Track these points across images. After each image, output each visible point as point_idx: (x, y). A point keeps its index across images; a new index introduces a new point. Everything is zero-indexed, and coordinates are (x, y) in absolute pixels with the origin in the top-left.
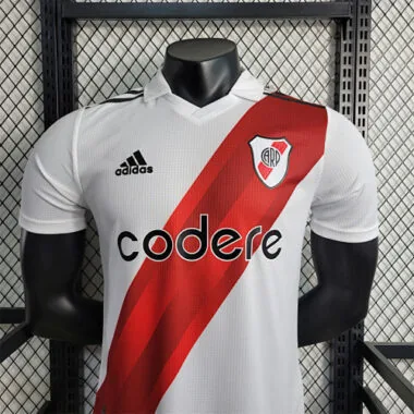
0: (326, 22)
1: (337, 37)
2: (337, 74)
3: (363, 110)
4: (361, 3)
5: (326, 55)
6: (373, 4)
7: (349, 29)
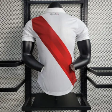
0: (79, 4)
1: (81, 7)
2: (82, 15)
3: (87, 22)
4: (86, 1)
5: (79, 11)
6: (88, 1)
7: (84, 6)
